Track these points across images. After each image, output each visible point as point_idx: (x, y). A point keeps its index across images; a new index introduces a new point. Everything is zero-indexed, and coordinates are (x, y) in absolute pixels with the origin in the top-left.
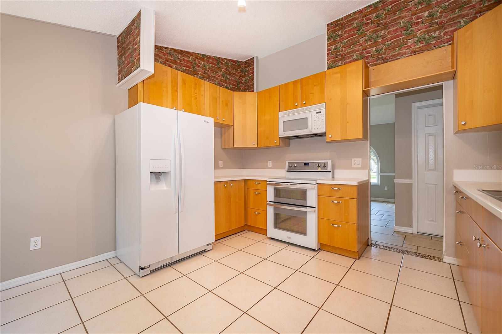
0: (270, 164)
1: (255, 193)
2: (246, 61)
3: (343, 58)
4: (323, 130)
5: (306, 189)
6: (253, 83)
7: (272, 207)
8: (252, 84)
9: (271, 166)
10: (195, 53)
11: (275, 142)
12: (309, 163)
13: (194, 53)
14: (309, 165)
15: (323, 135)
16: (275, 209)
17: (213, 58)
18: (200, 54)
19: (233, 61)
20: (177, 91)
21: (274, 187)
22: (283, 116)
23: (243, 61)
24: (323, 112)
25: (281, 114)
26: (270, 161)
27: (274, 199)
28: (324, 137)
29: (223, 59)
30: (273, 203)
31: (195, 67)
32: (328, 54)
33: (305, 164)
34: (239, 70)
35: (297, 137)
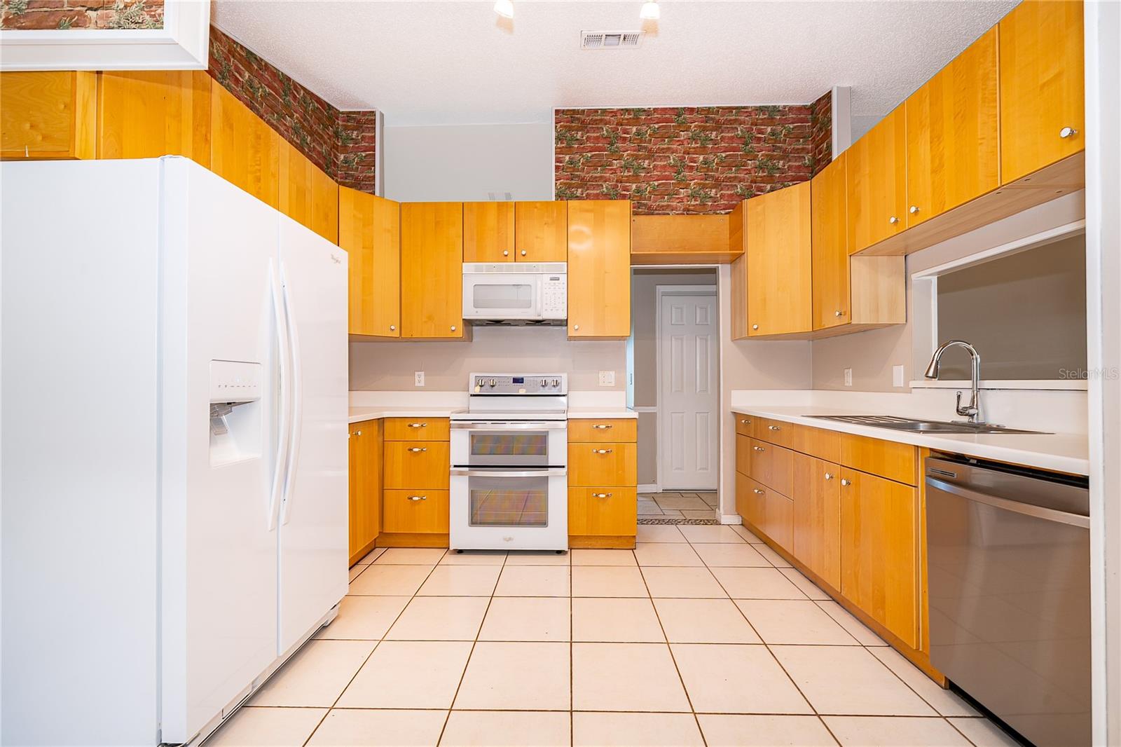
0: (420, 378)
1: (411, 450)
2: (350, 112)
3: (584, 184)
4: (562, 315)
5: (548, 432)
6: (372, 174)
7: (466, 479)
8: (369, 177)
9: (422, 384)
10: (227, 37)
11: (453, 328)
12: (523, 379)
13: (224, 35)
14: (523, 382)
15: (563, 323)
16: (473, 480)
17: (275, 73)
18: (242, 47)
19: (319, 100)
20: (207, 140)
21: (470, 432)
22: (474, 275)
23: (341, 110)
24: (563, 278)
25: (467, 267)
26: (420, 373)
27: (470, 460)
28: (565, 328)
29: (297, 87)
30: (467, 469)
31: (228, 81)
32: (557, 168)
33: (516, 381)
34: (331, 129)
35: (498, 322)
